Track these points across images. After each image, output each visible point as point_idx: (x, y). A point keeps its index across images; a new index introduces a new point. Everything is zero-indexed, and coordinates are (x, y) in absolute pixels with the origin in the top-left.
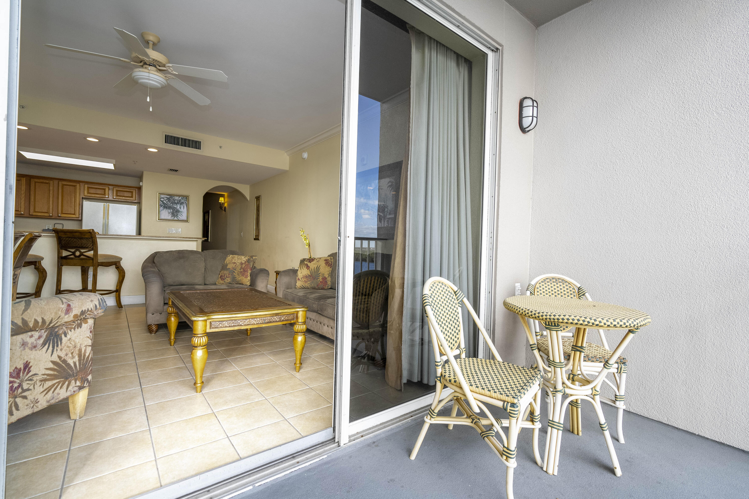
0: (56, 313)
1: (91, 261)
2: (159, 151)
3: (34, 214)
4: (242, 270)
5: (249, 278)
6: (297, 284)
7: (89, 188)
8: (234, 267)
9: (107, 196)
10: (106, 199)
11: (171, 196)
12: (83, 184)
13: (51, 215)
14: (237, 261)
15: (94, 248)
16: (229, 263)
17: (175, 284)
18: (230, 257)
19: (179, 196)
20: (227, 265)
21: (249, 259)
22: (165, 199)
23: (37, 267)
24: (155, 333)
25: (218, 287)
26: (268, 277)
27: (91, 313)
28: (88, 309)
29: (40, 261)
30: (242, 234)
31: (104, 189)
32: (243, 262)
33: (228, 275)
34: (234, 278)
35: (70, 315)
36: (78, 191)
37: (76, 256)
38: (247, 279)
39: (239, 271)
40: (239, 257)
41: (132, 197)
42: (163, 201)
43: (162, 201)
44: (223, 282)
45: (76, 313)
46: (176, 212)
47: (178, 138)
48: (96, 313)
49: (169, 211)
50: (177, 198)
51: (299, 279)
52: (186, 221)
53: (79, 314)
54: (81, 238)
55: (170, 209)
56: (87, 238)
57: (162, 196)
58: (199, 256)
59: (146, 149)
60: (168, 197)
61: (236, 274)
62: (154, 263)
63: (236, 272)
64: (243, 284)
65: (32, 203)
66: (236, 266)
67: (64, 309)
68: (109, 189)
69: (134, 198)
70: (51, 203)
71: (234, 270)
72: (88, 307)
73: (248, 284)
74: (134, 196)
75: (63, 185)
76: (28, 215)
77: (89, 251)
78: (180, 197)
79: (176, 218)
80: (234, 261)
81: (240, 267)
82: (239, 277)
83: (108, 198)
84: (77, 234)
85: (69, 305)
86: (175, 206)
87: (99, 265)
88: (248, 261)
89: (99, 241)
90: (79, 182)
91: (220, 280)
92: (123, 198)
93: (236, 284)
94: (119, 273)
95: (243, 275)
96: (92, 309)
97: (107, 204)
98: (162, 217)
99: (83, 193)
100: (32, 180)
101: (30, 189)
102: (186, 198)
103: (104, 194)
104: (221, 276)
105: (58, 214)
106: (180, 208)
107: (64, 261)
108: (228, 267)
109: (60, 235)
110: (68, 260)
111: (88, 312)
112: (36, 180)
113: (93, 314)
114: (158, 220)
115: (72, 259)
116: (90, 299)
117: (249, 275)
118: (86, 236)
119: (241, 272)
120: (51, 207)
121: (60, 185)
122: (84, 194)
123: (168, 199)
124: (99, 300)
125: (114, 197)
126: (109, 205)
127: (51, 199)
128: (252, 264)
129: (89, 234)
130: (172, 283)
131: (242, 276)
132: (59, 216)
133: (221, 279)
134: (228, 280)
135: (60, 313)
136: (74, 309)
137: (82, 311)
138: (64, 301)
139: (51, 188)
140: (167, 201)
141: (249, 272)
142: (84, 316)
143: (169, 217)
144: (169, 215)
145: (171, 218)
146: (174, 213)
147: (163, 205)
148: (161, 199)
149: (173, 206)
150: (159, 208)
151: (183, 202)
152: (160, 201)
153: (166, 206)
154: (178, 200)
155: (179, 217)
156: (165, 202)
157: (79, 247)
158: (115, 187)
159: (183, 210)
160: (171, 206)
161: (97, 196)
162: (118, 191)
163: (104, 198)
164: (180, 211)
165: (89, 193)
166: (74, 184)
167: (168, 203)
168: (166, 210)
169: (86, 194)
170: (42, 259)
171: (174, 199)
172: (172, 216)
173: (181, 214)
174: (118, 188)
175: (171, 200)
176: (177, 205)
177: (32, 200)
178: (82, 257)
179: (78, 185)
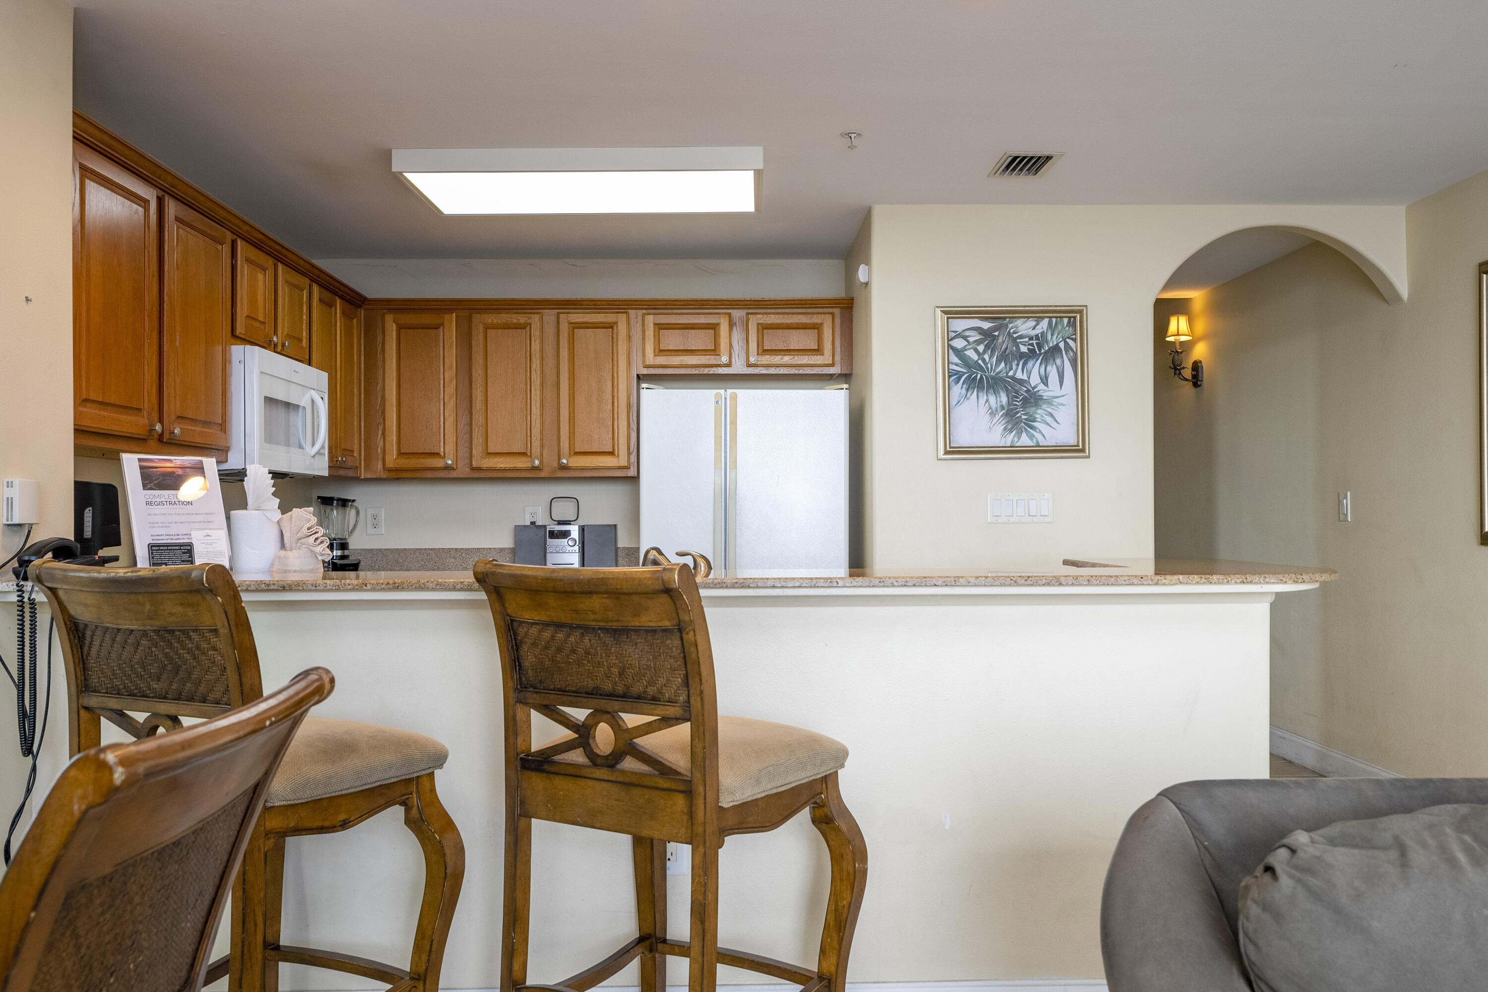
1: (680, 801)
3: (486, 463)
7: (659, 327)
9: (724, 359)
10: (721, 371)
11: (1000, 317)
12: (640, 312)
13: (537, 462)
15: (695, 702)
19: (1035, 314)
22: (974, 337)
23: (414, 812)
29: (432, 775)
30: (1348, 502)
31: (714, 327)
36: (622, 347)
37: (592, 756)
41: (818, 351)
42: (964, 349)
43: (959, 353)
46: (1026, 402)
49: (992, 399)
50: (1025, 327)
52: (1078, 450)
54: (620, 633)
55: (996, 393)
56: (653, 631)
57: (959, 325)
60: (986, 325)
65: (478, 418)
68: (732, 325)
69: (826, 358)
70: (536, 410)
74: (827, 345)
75: (573, 327)
76: (463, 470)
77: (667, 722)
78: (1039, 320)
83: (729, 365)
84: (597, 602)
86: (1019, 375)
90: (623, 306)
92: (787, 359)
94: (837, 859)
97: (729, 391)
98: (963, 438)
99: (640, 353)
100: (476, 318)
101: (471, 359)
102: (1072, 324)
103: (715, 351)
105: (559, 459)
106: (1045, 380)
107: (537, 783)
109: (512, 609)
110: (560, 783)
112: (491, 318)
114: (947, 452)
115: (574, 773)
118: (648, 620)
120: (536, 431)
121: (564, 328)
122: (644, 361)
123: (988, 336)
125: (752, 360)
126: (734, 398)
127: (536, 395)
129: (665, 598)
132: (564, 468)
139: (536, 346)
140: (981, 348)
143: (995, 435)
144: (995, 421)
145: (1003, 440)
146: (1018, 413)
147: (964, 373)
148: (952, 339)
149: (1011, 373)
150: (947, 390)
151: (1057, 348)
152: (951, 351)
153: (979, 376)
154: (1031, 338)
155: (1040, 432)
156: (975, 357)
157: (612, 696)
158: (756, 314)
159: (1058, 393)
160: (1000, 375)
161: (690, 363)
162: (763, 328)
163: (714, 369)
164: (1046, 395)
165: (660, 351)
166: (609, 318)
167: (984, 360)
168: (980, 394)
169: (651, 359)
170: (440, 759)
171: (1015, 333)
172: (1005, 429)
173: (1051, 415)
174: (766, 314)
175: (1002, 340)
176: (1030, 364)
177: (478, 404)
178: (629, 764)
179: (622, 319)
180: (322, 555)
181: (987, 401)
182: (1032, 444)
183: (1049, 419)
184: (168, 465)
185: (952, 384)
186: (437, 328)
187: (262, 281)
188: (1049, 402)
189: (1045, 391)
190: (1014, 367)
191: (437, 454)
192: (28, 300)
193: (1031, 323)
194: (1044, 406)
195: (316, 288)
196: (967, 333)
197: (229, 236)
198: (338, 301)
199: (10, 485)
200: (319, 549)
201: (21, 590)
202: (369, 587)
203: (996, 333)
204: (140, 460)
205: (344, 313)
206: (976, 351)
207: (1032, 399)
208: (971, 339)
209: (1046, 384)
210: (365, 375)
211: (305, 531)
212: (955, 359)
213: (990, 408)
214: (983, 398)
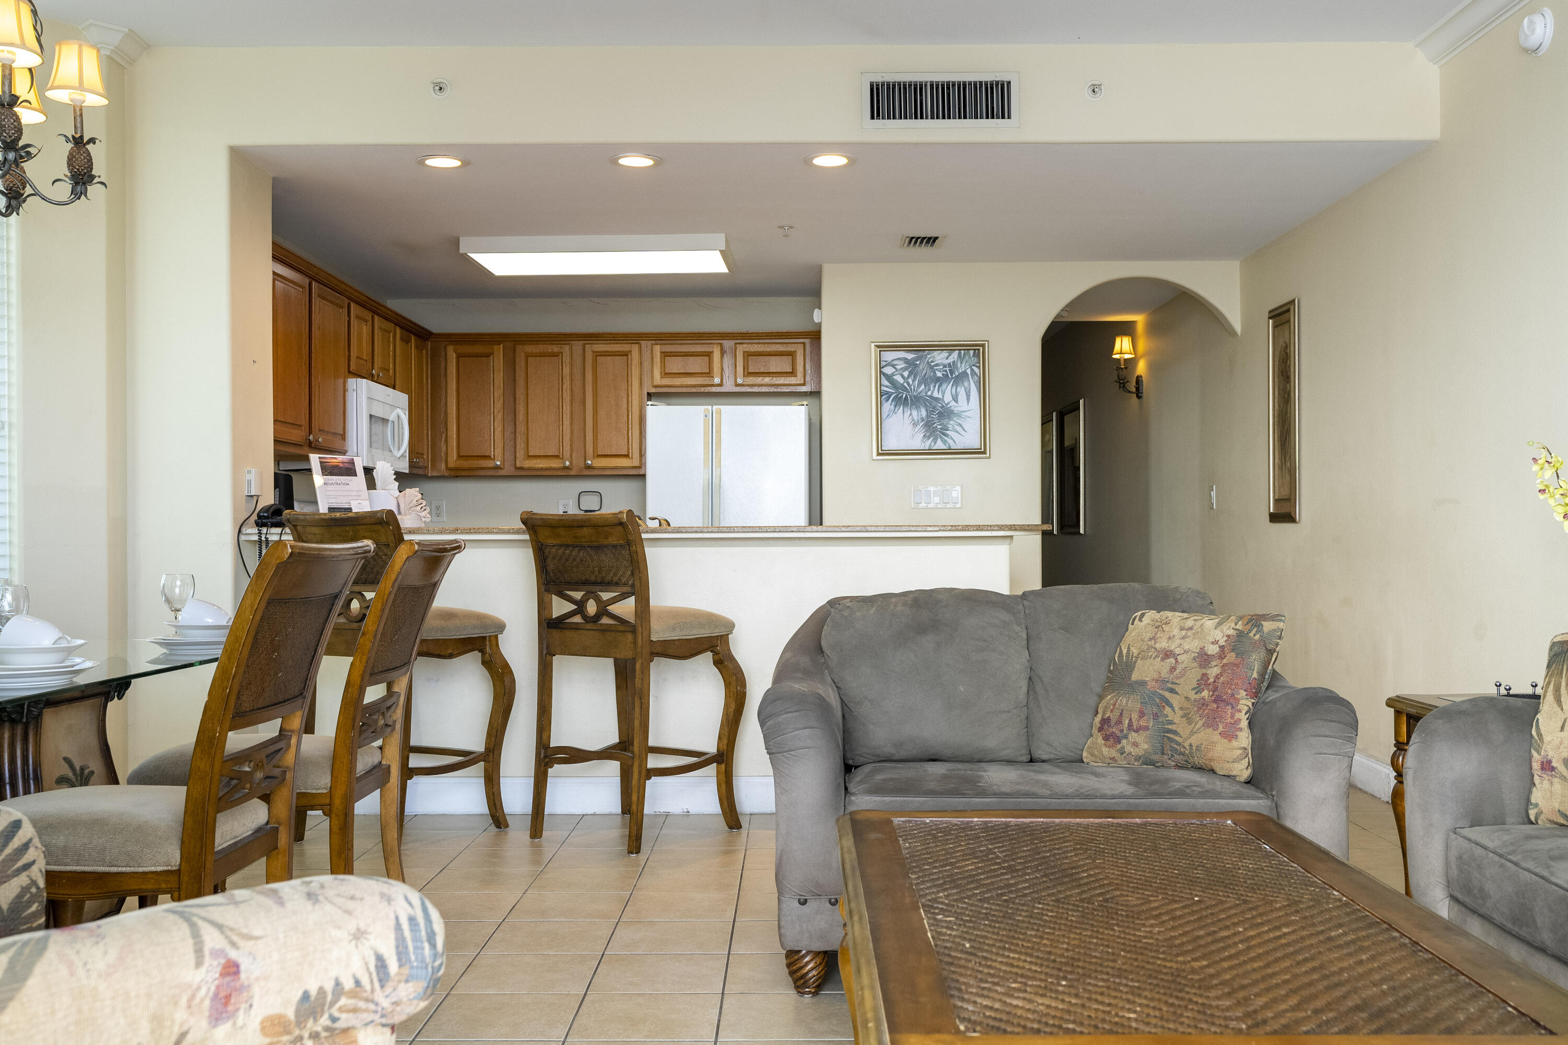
0: (157, 1020)
1: (630, 637)
2: (852, 162)
3: (528, 464)
4: (1205, 694)
5: (1244, 739)
6: (1537, 796)
7: (665, 355)
8: (1165, 673)
9: (717, 380)
10: (714, 389)
11: (920, 349)
12: (649, 343)
13: (568, 463)
14: (1178, 642)
15: (637, 583)
16: (1143, 656)
17: (903, 754)
18: (1146, 620)
19: (949, 348)
20: (1129, 666)
21: (1240, 634)
22: (901, 365)
24: (815, 994)
25: (1087, 782)
26: (1352, 740)
27: (362, 1004)
28: (338, 984)
29: (496, 637)
31: (709, 355)
32: (1213, 650)
33: (1135, 716)
34: (1166, 736)
35: (240, 1022)
36: (635, 371)
37: (585, 617)
38: (1235, 743)
39: (1192, 695)
40: (1189, 623)
41: (792, 373)
42: (893, 374)
43: (889, 378)
44: (1113, 753)
45: (271, 1011)
46: (941, 415)
47: (918, 88)
48: (385, 1003)
49: (915, 413)
50: (940, 358)
51: (1547, 766)
52: (980, 452)
53: (291, 1014)
54: (598, 548)
55: (918, 408)
56: (614, 546)
57: (889, 356)
58: (1004, 616)
59: (808, 162)
60: (910, 356)
61: (1174, 715)
62: (821, 650)
63: (1175, 700)
64: (1213, 771)
65: (521, 428)
66: (1173, 669)
67: (203, 992)
68: (723, 353)
69: (799, 379)
70: (567, 422)
71: (1167, 695)
72: (333, 974)
73: (1243, 770)
74: (800, 368)
75: (598, 354)
76: (508, 470)
77: (624, 596)
78: (951, 351)
80: (1162, 644)
81: (1194, 675)
82: (1193, 733)
83: (721, 385)
84: (585, 531)
85: (231, 969)
86: (936, 394)
87: (654, 654)
88: (1238, 643)
89: (651, 553)
90: (636, 338)
91: (1100, 741)
92: (767, 380)
93: (1179, 767)
94: (729, 684)
95: (1211, 723)
96: (358, 983)
97: (715, 407)
98: (891, 443)
99: (649, 375)
100: (519, 348)
101: (515, 381)
102: (976, 354)
103: (709, 374)
104: (1105, 721)
105: (585, 460)
106: (955, 398)
107: (556, 634)
108: (1135, 677)
109: (541, 538)
110: (568, 633)
111: (343, 1001)
112: (530, 349)
113: (372, 1007)
114: (879, 454)
115: (576, 627)
116: (352, 925)
117: (1244, 724)
118: (612, 540)
119: (1203, 704)
120: (567, 438)
121: (589, 355)
122: (653, 382)
123: (911, 365)
124: (398, 927)
125: (740, 381)
126: (719, 412)
127: (567, 409)
128: (1256, 660)
129: (620, 528)
130: (889, 750)
131: (1207, 725)
132: (589, 467)
133: (1106, 738)
134: (1135, 744)
135: (180, 1015)
136: (256, 990)
137: (306, 996)
138: (212, 939)
139: (566, 370)
140: (906, 374)
141: (1245, 703)
142: (324, 1021)
143: (917, 441)
144: (916, 430)
145: (923, 444)
146: (934, 423)
147: (893, 393)
148: (883, 367)
149: (929, 393)
150: (879, 406)
151: (965, 373)
152: (882, 376)
153: (904, 396)
154: (945, 366)
155: (952, 438)
156: (901, 380)
157: (595, 583)
158: (742, 343)
159: (965, 408)
160: (921, 395)
161: (689, 383)
162: (748, 355)
163: (709, 388)
164: (956, 410)
165: (665, 374)
166: (625, 347)
167: (908, 384)
168: (905, 410)
169: (658, 380)
170: (501, 627)
171: (932, 362)
172: (924, 436)
173: (960, 425)
174: (750, 343)
175: (922, 366)
176: (944, 386)
177: (521, 417)
178: (605, 620)
179: (635, 349)
180: (425, 518)
181: (911, 414)
182: (945, 448)
183: (958, 428)
184: (335, 461)
185: (884, 401)
186: (488, 356)
187: (366, 329)
188: (958, 415)
189: (956, 407)
190: (932, 389)
191: (488, 457)
192: (254, 362)
193: (945, 354)
194: (955, 419)
195: (398, 330)
196: (895, 362)
197: (347, 301)
198: (413, 338)
199: (249, 472)
200: (423, 514)
201: (260, 533)
202: (459, 531)
203: (918, 362)
204: (320, 458)
205: (416, 347)
206: (903, 376)
207: (946, 413)
208: (898, 367)
209: (956, 401)
210: (431, 393)
211: (414, 502)
212: (885, 382)
213: (913, 420)
214: (907, 413)
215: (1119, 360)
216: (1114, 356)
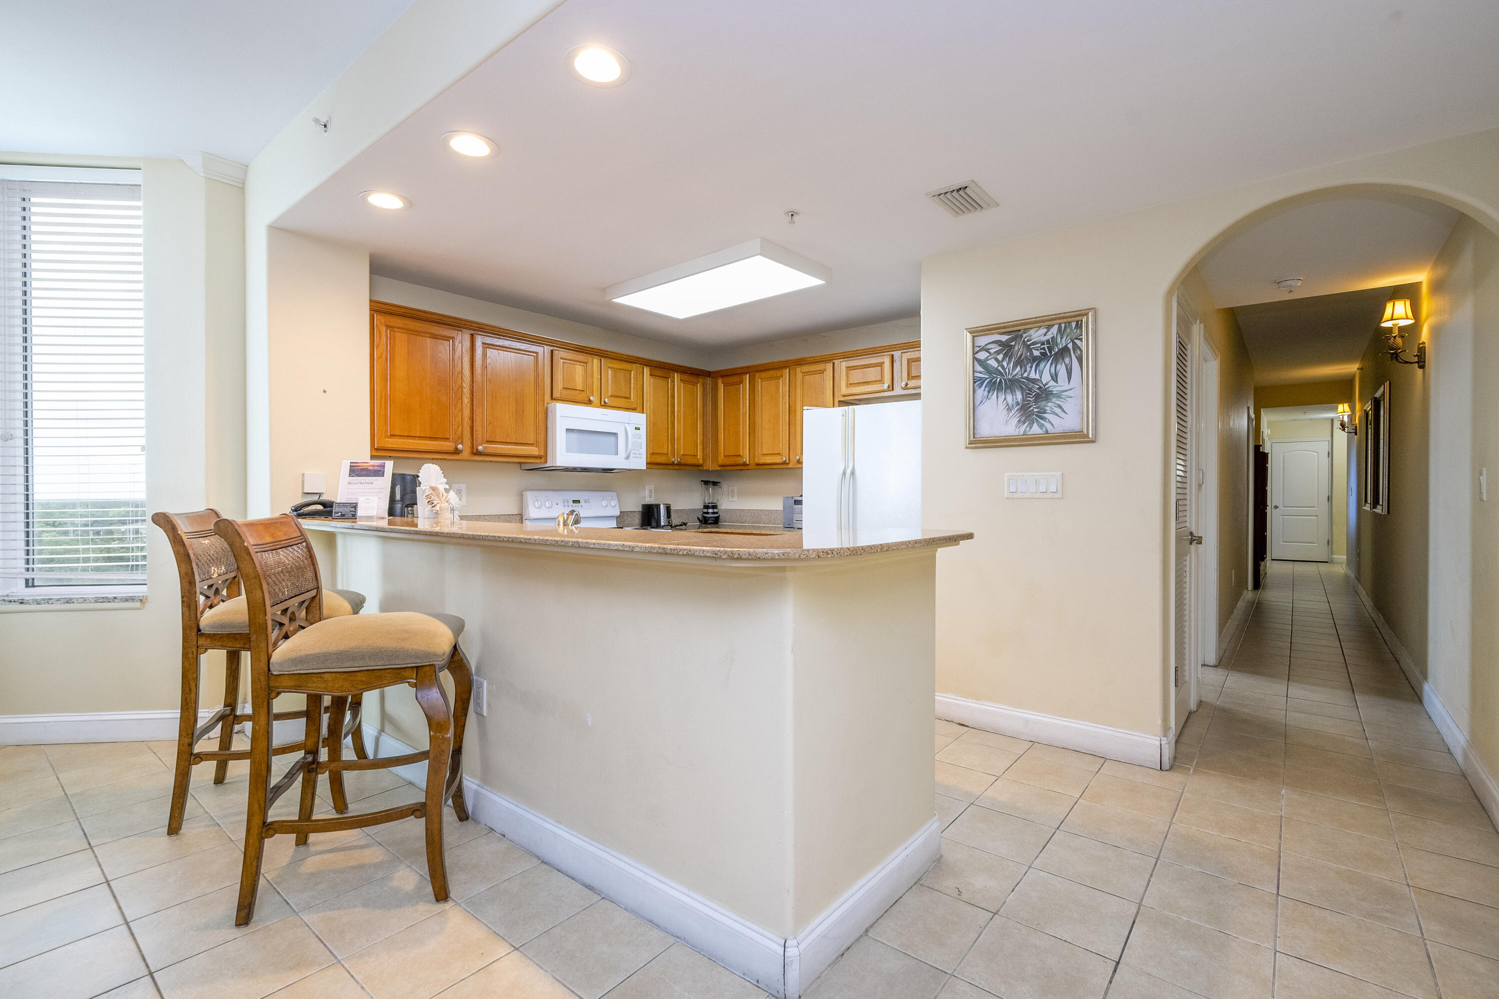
7: (849, 369)
9: (887, 386)
10: (886, 394)
11: (1017, 329)
12: (838, 361)
19: (1046, 322)
22: (995, 348)
31: (881, 365)
36: (829, 384)
42: (987, 359)
43: (982, 363)
46: (1038, 398)
49: (1009, 398)
50: (1037, 335)
52: (1082, 435)
55: (1013, 392)
57: (982, 341)
60: (1004, 338)
78: (1049, 328)
79: (1036, 429)
83: (889, 390)
86: (1033, 375)
98: (986, 430)
100: (757, 375)
101: (755, 400)
102: (1078, 326)
105: (796, 456)
106: (1055, 377)
112: (764, 375)
114: (970, 445)
120: (786, 440)
123: (1006, 347)
125: (904, 384)
139: (785, 389)
140: (1000, 357)
143: (1010, 427)
144: (1011, 415)
145: (1017, 430)
146: (1031, 407)
147: (986, 379)
148: (977, 353)
149: (1025, 375)
150: (973, 393)
151: (1065, 349)
152: (976, 362)
153: (998, 380)
154: (1043, 344)
155: (1050, 422)
156: (995, 365)
158: (907, 352)
159: (1066, 387)
160: (1017, 377)
161: (870, 390)
162: (911, 362)
163: (883, 393)
164: (1055, 390)
165: (849, 385)
166: (822, 367)
167: (1003, 367)
168: (1000, 394)
171: (1028, 341)
172: (1019, 421)
173: (1060, 407)
174: (913, 351)
175: (1018, 349)
176: (1042, 365)
179: (829, 367)
181: (1005, 399)
182: (1042, 432)
183: (1057, 410)
185: (977, 388)
186: (740, 383)
187: (581, 368)
189: (1055, 387)
190: (1028, 369)
191: (740, 456)
192: (325, 392)
193: (1043, 331)
194: (1054, 400)
195: (647, 371)
196: (989, 347)
198: (677, 374)
203: (1013, 343)
206: (996, 359)
207: (1044, 394)
208: (992, 351)
209: (1056, 381)
212: (979, 368)
213: (1008, 405)
214: (1002, 397)
215: (1390, 330)
216: (1383, 325)
